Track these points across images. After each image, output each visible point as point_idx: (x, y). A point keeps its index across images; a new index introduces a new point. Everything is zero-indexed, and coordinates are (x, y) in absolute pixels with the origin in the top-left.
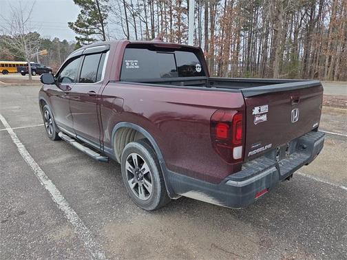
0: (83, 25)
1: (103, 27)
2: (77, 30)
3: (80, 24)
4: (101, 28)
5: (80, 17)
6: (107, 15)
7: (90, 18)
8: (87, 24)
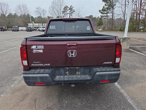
0: (104, 10)
1: (113, 10)
2: (102, 13)
3: (103, 10)
4: (112, 11)
5: (104, 7)
6: (116, 4)
7: (108, 7)
8: (106, 9)
